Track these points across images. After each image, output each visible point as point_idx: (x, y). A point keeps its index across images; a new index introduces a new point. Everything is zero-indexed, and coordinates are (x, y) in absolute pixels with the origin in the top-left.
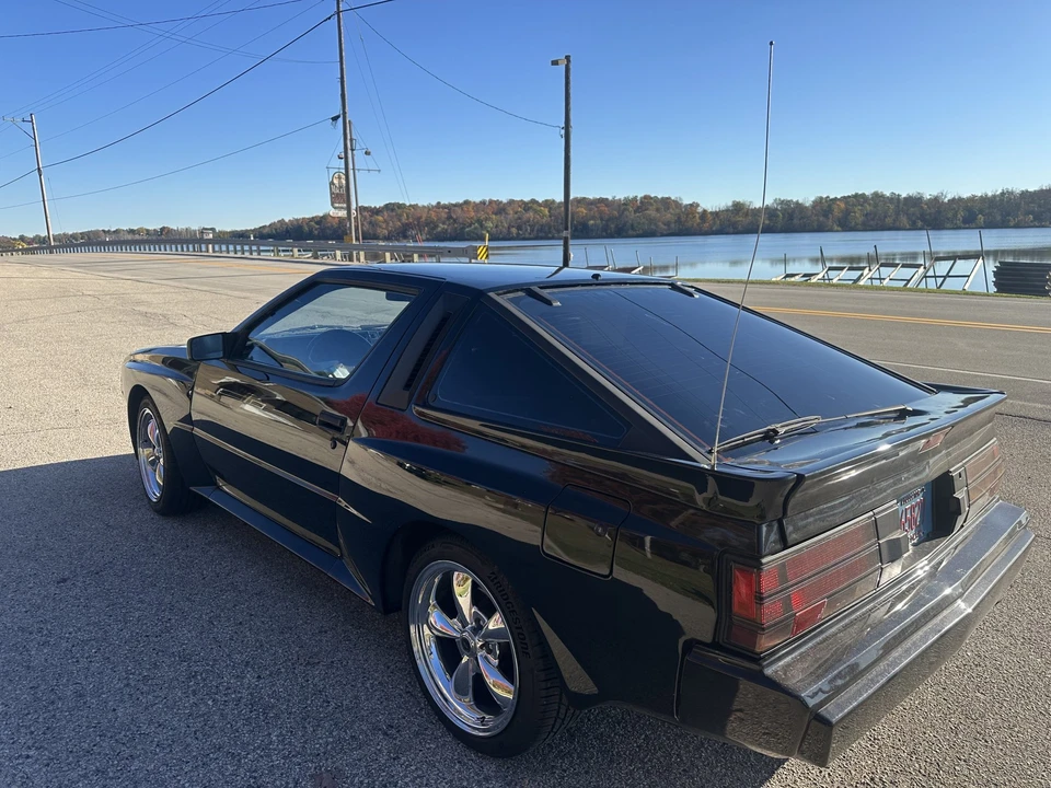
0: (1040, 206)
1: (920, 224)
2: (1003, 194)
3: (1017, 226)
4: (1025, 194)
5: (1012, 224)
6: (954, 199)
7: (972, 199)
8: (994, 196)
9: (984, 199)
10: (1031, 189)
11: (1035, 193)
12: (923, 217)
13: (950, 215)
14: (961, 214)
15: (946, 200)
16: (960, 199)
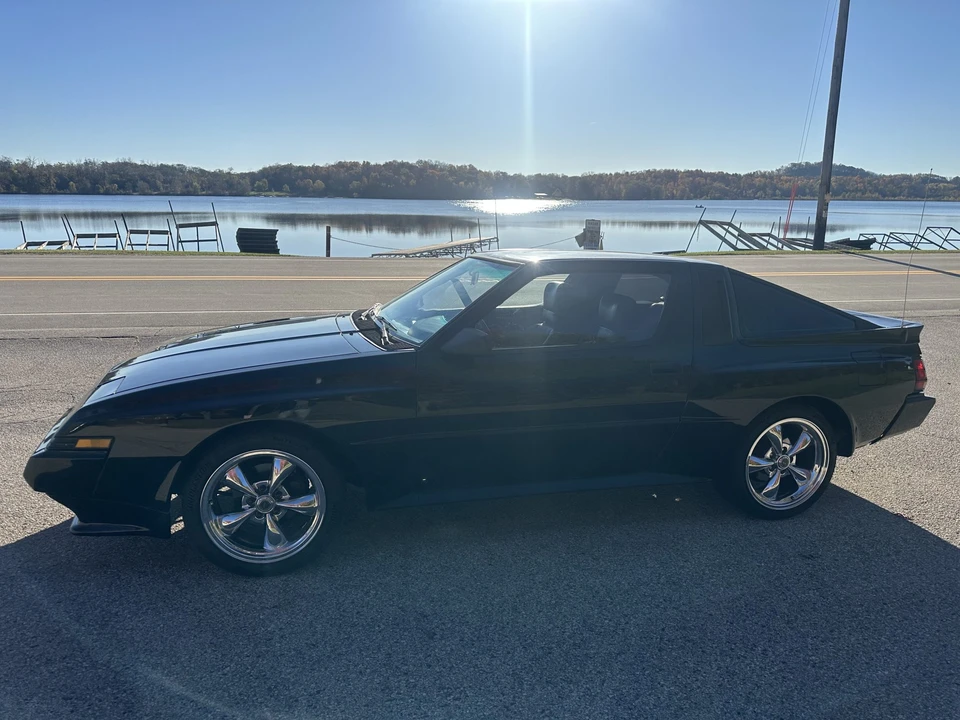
0: (121, 176)
1: (14, 188)
2: (86, 163)
3: (107, 193)
4: (105, 165)
5: (102, 191)
6: (42, 166)
7: (60, 167)
8: (79, 166)
9: (70, 167)
10: (110, 162)
11: (113, 165)
12: (15, 180)
13: (43, 181)
14: (53, 181)
15: (35, 166)
16: (49, 166)
